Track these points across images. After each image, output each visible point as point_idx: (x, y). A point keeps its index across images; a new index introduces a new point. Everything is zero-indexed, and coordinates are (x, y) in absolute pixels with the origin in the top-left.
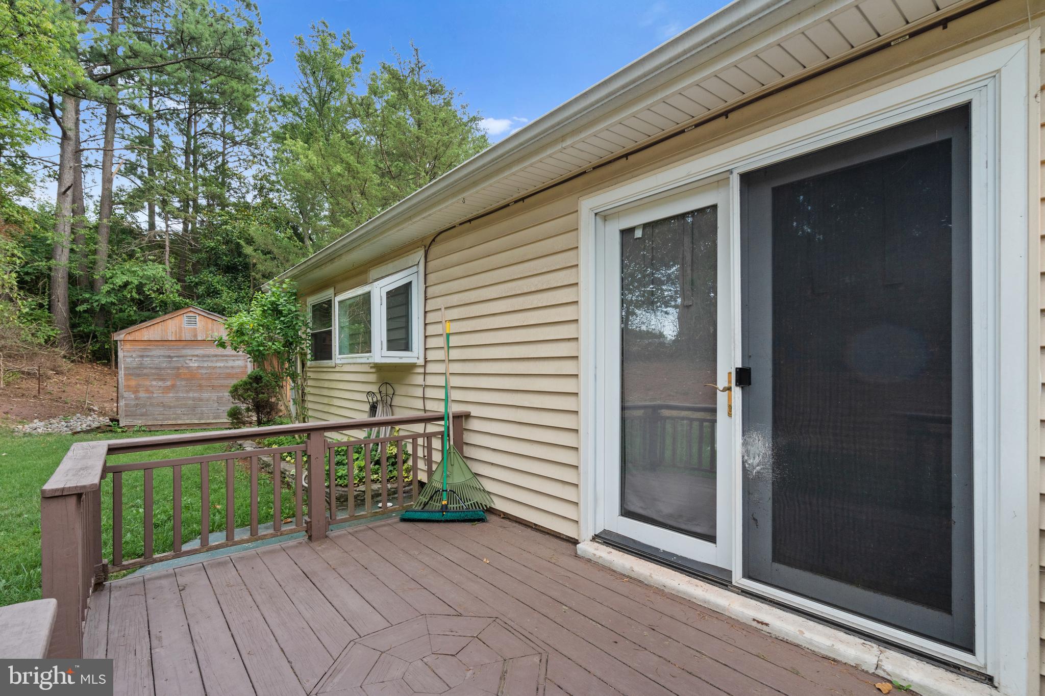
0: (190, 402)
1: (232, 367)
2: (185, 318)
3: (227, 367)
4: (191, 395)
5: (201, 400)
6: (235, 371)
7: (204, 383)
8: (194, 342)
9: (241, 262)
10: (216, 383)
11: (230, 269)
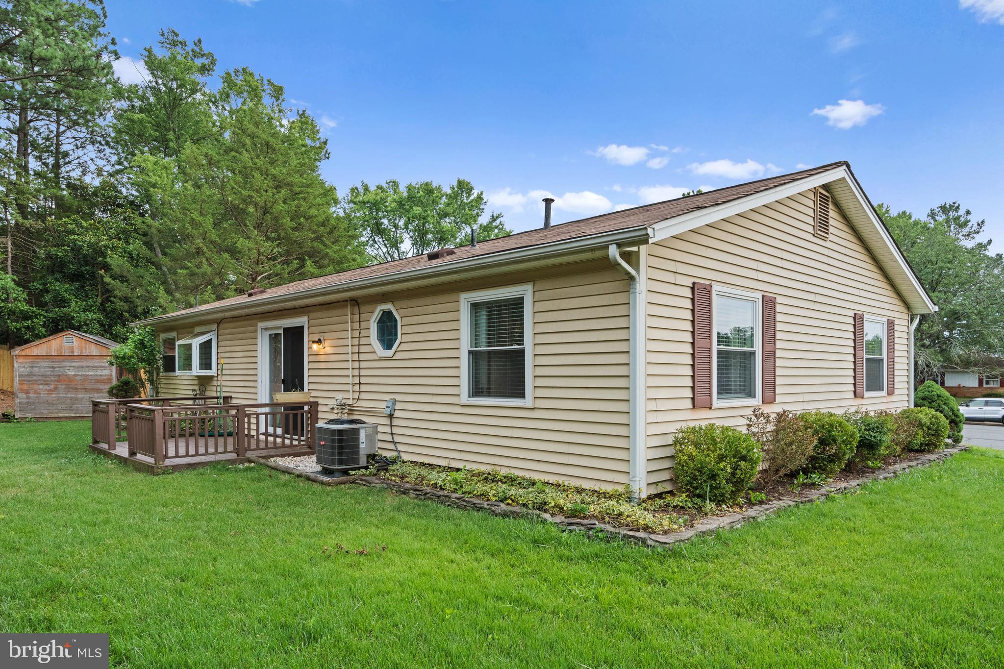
0: (69, 401)
1: (101, 375)
2: (65, 339)
3: (97, 375)
4: (69, 395)
5: (76, 399)
6: (102, 378)
7: (79, 387)
8: (72, 356)
9: (89, 271)
10: (88, 387)
11: (75, 277)
